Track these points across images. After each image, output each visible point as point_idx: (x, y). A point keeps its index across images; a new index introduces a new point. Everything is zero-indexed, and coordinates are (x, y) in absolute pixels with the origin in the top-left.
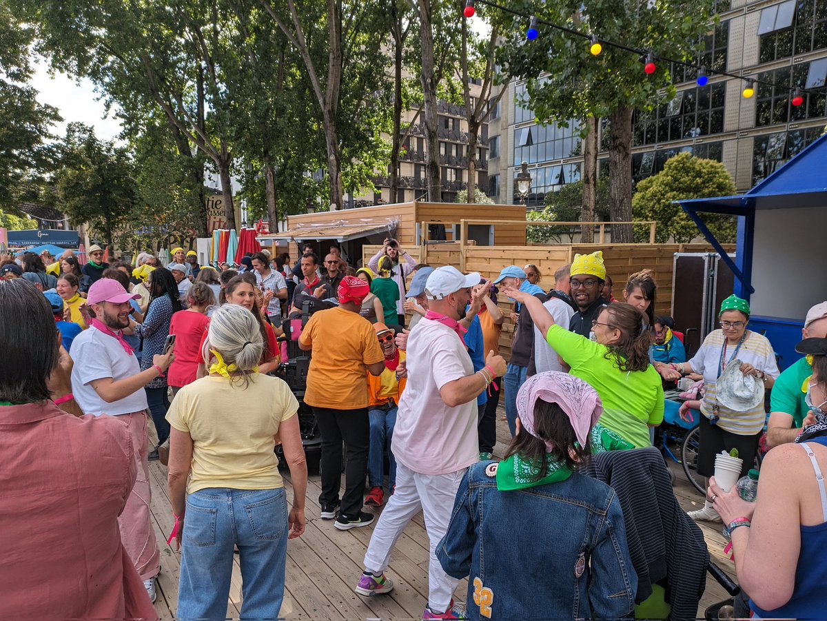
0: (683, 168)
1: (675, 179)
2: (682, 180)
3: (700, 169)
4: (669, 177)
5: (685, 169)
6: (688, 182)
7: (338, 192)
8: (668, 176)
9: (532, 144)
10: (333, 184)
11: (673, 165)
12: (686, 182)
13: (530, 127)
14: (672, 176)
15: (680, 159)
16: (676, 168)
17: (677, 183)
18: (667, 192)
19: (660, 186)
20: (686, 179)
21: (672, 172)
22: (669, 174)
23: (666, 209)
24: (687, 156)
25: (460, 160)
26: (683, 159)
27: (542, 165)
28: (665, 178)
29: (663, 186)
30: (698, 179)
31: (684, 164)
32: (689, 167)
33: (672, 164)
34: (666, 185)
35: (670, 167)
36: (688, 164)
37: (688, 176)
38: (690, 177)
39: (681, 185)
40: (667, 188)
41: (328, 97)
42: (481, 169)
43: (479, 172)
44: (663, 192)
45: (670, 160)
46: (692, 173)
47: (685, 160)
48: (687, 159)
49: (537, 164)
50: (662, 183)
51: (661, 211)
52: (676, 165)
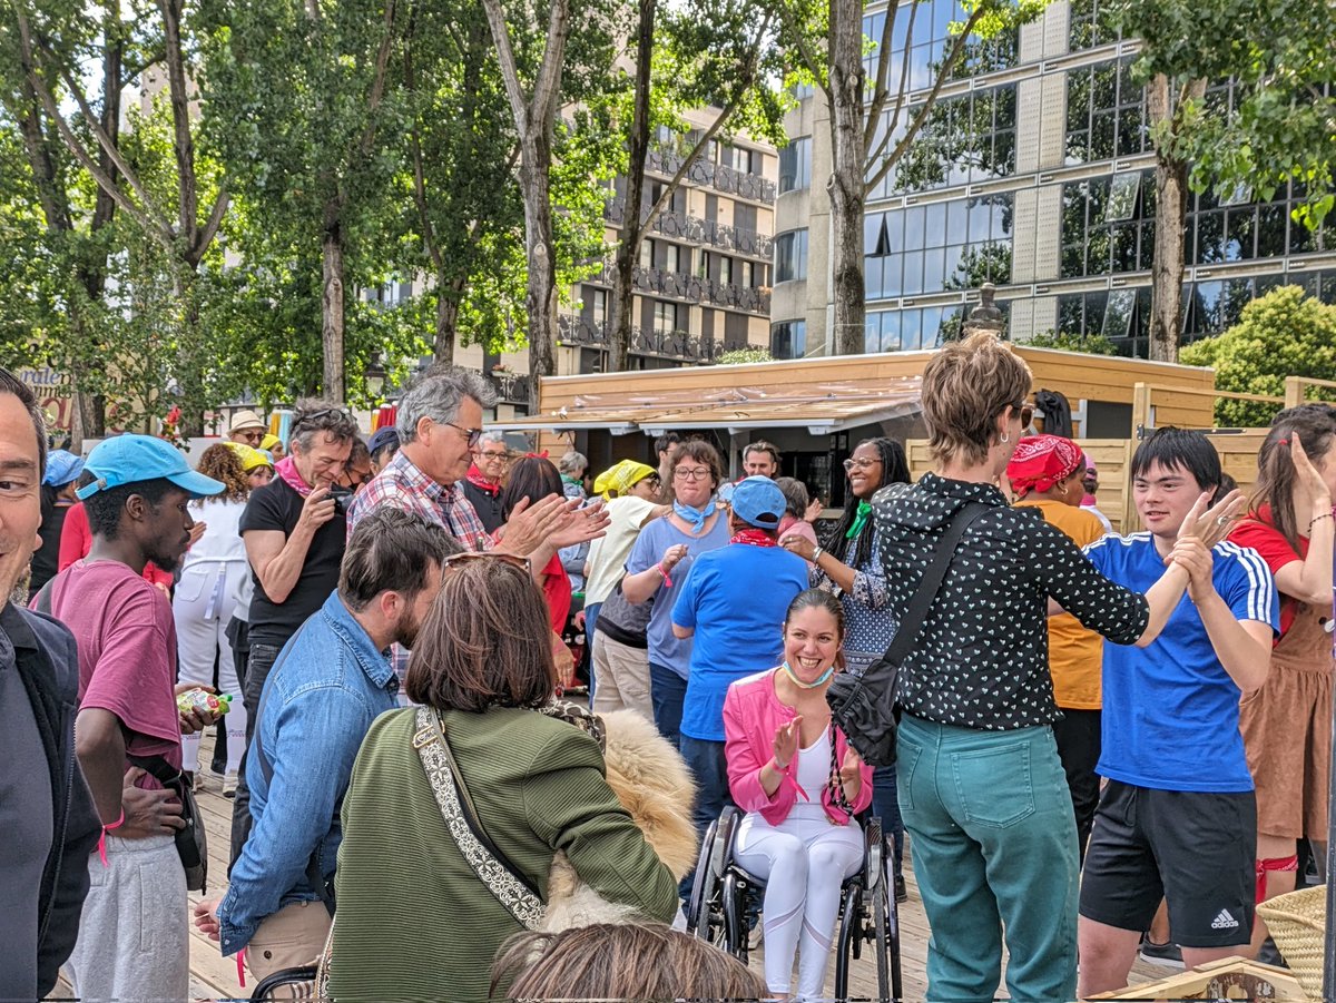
0: (1286, 322)
1: (1271, 348)
2: (1286, 349)
3: (1327, 327)
4: (1257, 342)
5: (1291, 326)
6: (1302, 355)
7: (548, 332)
8: (1251, 339)
9: (889, 253)
10: (537, 314)
11: (1266, 315)
12: (1295, 354)
13: (885, 213)
14: (1263, 340)
15: (1280, 302)
16: (1271, 322)
17: (1274, 355)
18: (1252, 376)
19: (1235, 361)
20: (1296, 347)
21: (1261, 331)
22: (1256, 333)
23: (1253, 413)
24: (1295, 295)
25: (686, 283)
26: (1287, 302)
27: (914, 302)
28: (1245, 342)
29: (1244, 362)
30: (1323, 348)
31: (1289, 313)
32: (1299, 322)
33: (1261, 312)
34: (1249, 360)
35: (1256, 318)
36: (1299, 315)
37: (1300, 342)
38: (1305, 345)
39: (1284, 361)
40: (1253, 367)
41: (539, 106)
42: (731, 308)
43: (728, 313)
44: (1244, 374)
45: (1255, 304)
46: (1309, 335)
47: (1292, 304)
48: (1295, 301)
49: (901, 300)
50: (1240, 355)
51: (1240, 418)
52: (1272, 316)
